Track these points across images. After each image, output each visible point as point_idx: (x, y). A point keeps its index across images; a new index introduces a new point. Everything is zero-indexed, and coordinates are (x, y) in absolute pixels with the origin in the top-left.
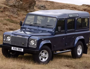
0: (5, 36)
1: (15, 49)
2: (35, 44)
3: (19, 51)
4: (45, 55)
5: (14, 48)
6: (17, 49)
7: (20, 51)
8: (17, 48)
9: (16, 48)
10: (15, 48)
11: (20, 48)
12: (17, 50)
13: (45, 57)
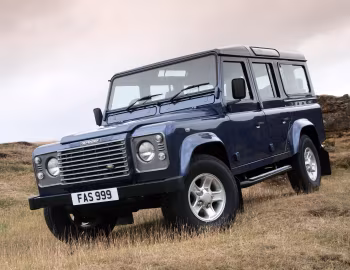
0: (40, 162)
1: (85, 199)
2: (162, 154)
3: (101, 201)
4: (210, 192)
5: (83, 197)
6: (93, 197)
7: (107, 200)
8: (93, 192)
9: (87, 193)
10: (83, 193)
11: (105, 190)
12: (95, 201)
13: (215, 199)
